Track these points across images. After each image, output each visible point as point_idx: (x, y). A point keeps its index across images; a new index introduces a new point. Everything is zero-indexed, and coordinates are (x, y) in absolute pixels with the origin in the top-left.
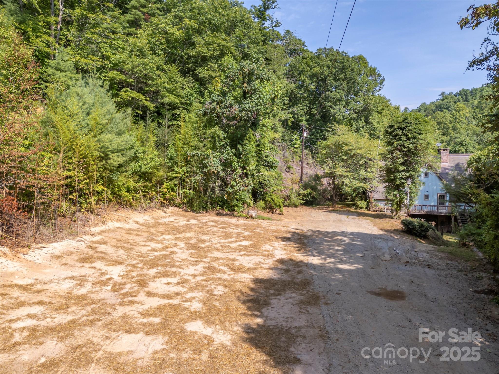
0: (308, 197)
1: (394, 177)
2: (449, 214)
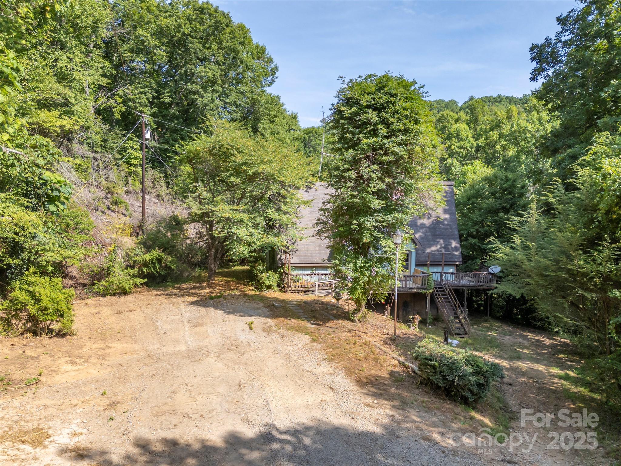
0: (154, 267)
1: (360, 225)
2: (423, 290)
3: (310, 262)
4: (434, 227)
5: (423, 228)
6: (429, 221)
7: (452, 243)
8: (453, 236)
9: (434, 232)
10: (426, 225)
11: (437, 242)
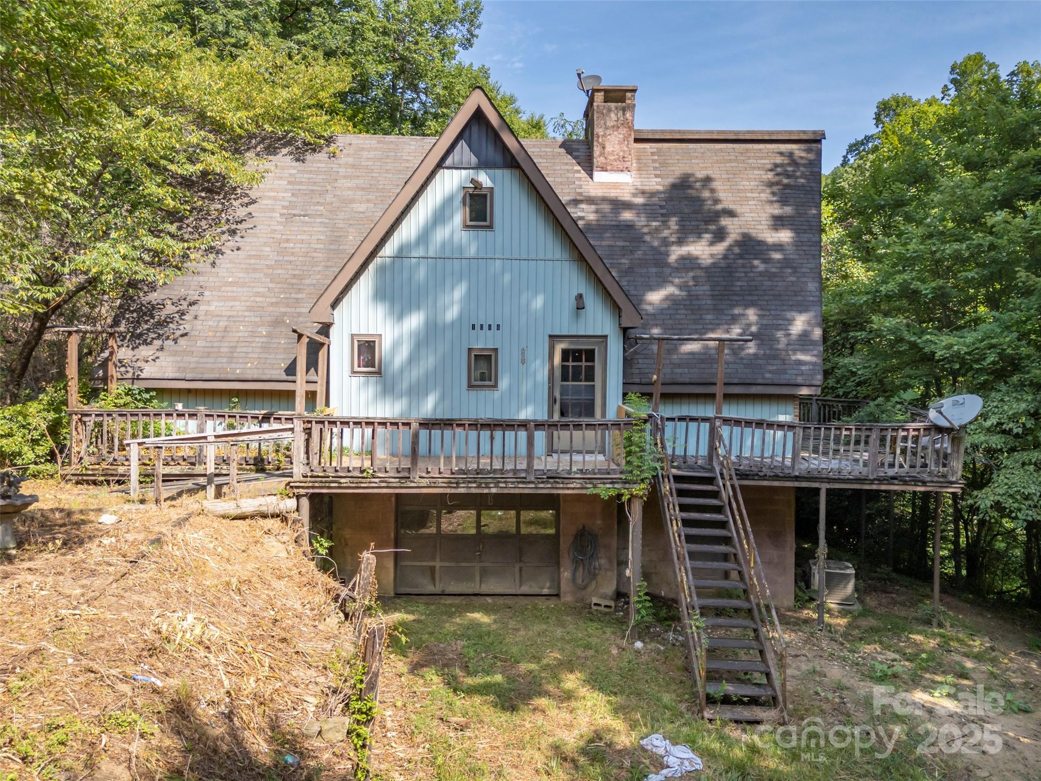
2: (604, 483)
3: (217, 376)
4: (728, 267)
5: (687, 272)
6: (712, 248)
7: (791, 321)
8: (800, 298)
9: (725, 283)
10: (700, 261)
11: (729, 318)
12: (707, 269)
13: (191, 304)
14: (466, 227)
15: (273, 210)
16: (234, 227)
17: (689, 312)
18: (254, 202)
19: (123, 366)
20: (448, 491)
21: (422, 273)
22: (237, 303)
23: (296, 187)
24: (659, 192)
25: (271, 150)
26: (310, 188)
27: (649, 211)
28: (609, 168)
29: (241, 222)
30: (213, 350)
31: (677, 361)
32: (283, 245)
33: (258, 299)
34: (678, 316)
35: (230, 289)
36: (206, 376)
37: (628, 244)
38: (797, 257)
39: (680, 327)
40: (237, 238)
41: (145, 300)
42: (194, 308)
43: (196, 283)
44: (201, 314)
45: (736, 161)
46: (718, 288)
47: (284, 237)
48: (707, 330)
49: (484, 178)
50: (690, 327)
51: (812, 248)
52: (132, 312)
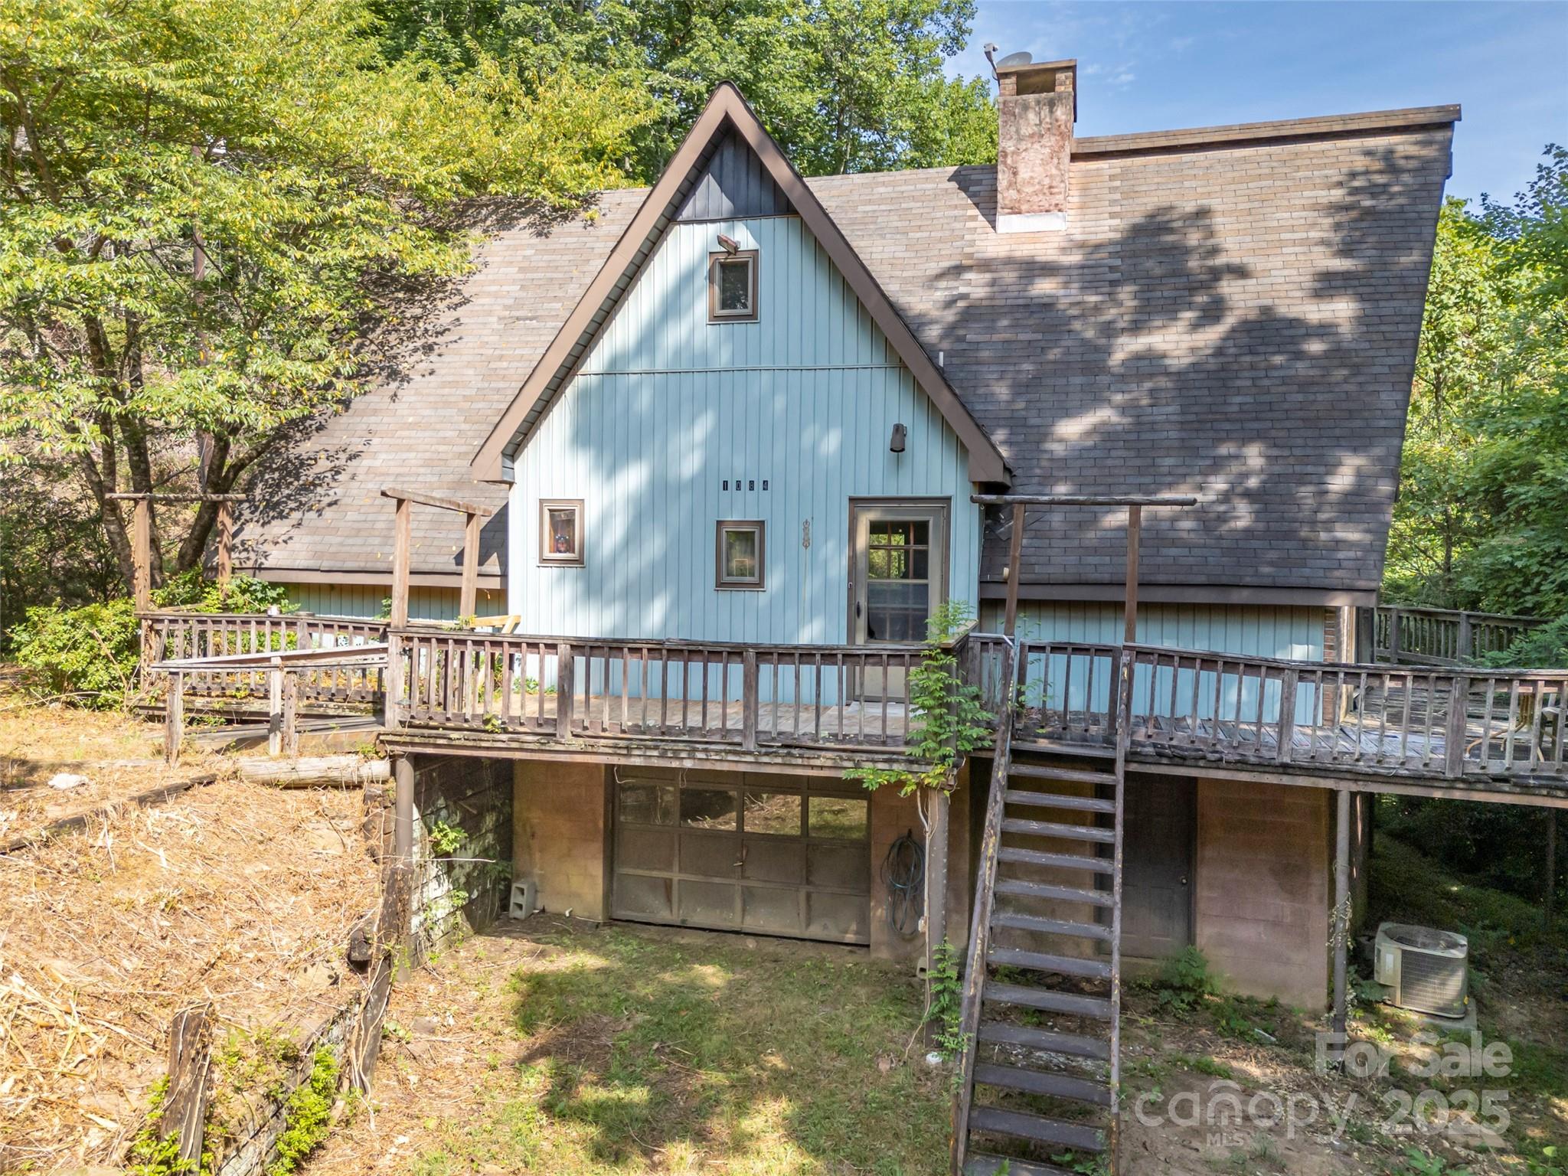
2: (874, 761)
3: (361, 565)
4: (1223, 370)
5: (1139, 383)
6: (1195, 336)
7: (1332, 467)
8: (1358, 423)
9: (1209, 400)
10: (1168, 362)
11: (1208, 462)
12: (1180, 376)
13: (350, 458)
14: (715, 319)
15: (490, 313)
16: (431, 340)
17: (1132, 453)
18: (466, 301)
19: (246, 550)
20: (615, 760)
21: (644, 400)
22: (412, 455)
23: (529, 276)
24: (1112, 243)
25: (506, 223)
26: (549, 275)
27: (1088, 278)
28: (1024, 207)
29: (442, 333)
30: (367, 525)
31: (1095, 543)
32: (493, 365)
33: (442, 448)
34: (1109, 462)
35: (406, 433)
36: (349, 566)
37: (1039, 336)
38: (1367, 345)
39: (1110, 480)
40: (433, 357)
41: (293, 452)
42: (354, 462)
43: (364, 427)
44: (361, 471)
45: (1271, 176)
46: (1195, 409)
47: (498, 352)
48: (1160, 486)
49: (743, 236)
50: (1130, 480)
51: (1401, 327)
52: (273, 471)
